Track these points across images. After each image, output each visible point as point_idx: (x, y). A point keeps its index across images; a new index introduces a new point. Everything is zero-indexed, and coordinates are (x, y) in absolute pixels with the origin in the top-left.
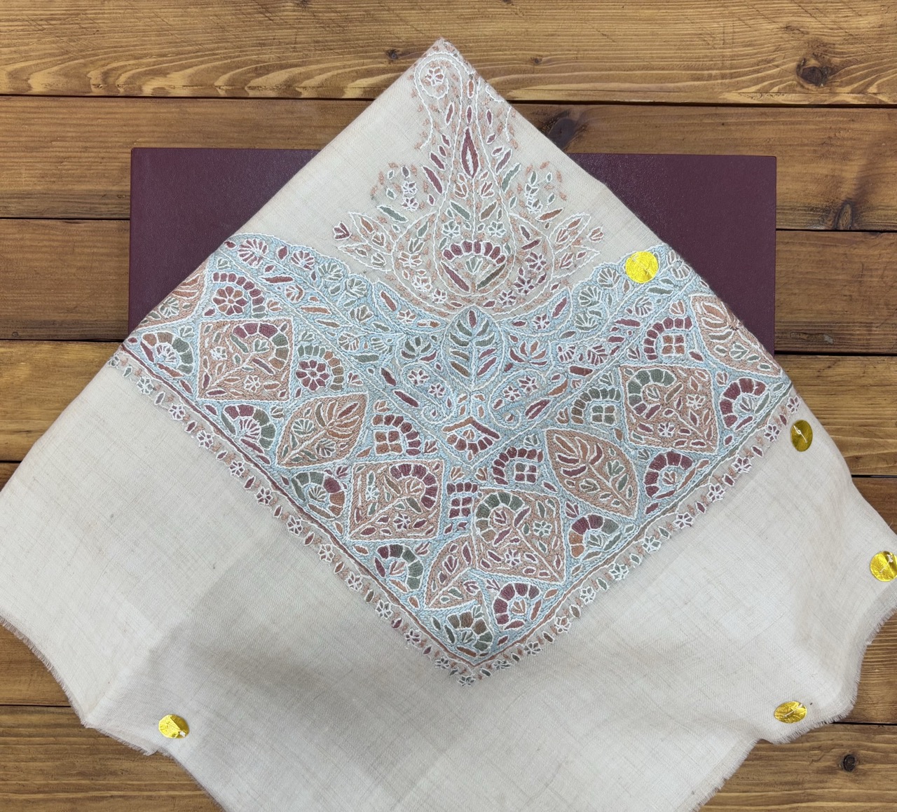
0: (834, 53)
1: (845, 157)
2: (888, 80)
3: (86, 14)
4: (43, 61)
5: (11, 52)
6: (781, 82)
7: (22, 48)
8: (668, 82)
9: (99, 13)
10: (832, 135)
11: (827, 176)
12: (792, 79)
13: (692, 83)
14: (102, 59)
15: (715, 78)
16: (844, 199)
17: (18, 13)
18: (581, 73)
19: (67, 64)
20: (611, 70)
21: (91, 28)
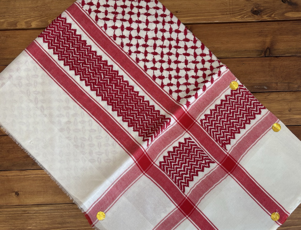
0: (261, 6)
1: (266, 36)
2: (277, 13)
3: (47, 5)
4: (35, 18)
5: (26, 16)
6: (247, 15)
7: (29, 15)
8: (215, 16)
9: (51, 5)
10: (262, 30)
11: (261, 41)
12: (250, 14)
13: (222, 16)
14: (52, 17)
15: (228, 14)
16: (267, 47)
17: (27, 6)
18: (190, 15)
19: (42, 19)
20: (198, 13)
21: (49, 9)
